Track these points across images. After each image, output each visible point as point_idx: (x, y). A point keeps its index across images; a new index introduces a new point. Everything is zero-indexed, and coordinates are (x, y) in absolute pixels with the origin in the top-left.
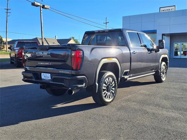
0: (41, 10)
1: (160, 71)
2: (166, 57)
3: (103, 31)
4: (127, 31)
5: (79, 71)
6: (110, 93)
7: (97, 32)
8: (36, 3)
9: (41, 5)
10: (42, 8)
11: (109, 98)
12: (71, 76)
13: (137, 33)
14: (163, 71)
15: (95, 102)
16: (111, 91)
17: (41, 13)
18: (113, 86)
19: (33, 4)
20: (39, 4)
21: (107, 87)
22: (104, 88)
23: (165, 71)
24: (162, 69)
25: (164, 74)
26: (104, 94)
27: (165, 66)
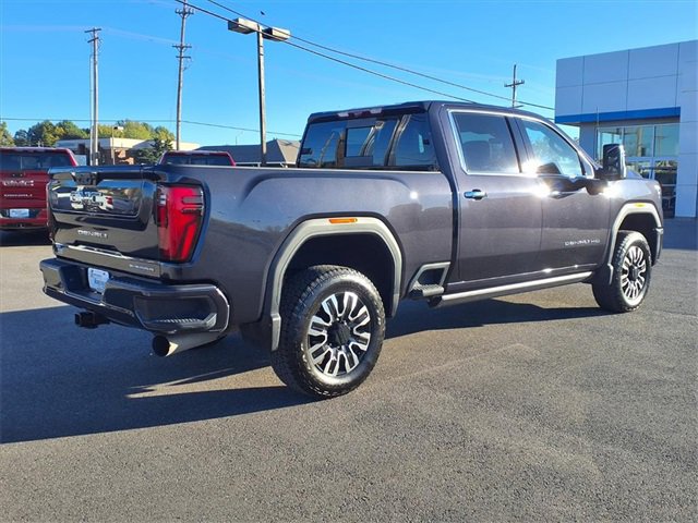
1: (616, 267)
2: (648, 211)
3: (364, 113)
4: (450, 111)
5: (187, 265)
6: (348, 351)
7: (346, 115)
8: (241, 21)
9: (262, 28)
10: (264, 37)
11: (342, 368)
12: (159, 282)
13: (506, 118)
14: (631, 268)
16: (353, 343)
17: (259, 55)
18: (364, 323)
19: (233, 26)
20: (252, 25)
21: (329, 330)
22: (316, 333)
23: (640, 269)
24: (626, 259)
25: (637, 281)
26: (316, 354)
27: (640, 250)
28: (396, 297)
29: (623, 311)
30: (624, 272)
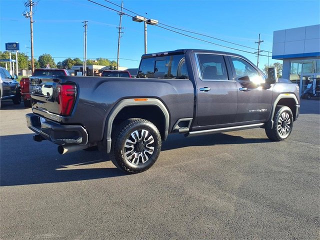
0: (145, 27)
1: (275, 121)
2: (291, 97)
4: (196, 53)
6: (143, 154)
8: (138, 17)
9: (146, 20)
10: (147, 23)
12: (60, 124)
13: (223, 56)
16: (146, 151)
17: (145, 31)
18: (151, 143)
19: (135, 19)
20: (142, 18)
21: (135, 145)
22: (128, 147)
23: (288, 122)
24: (280, 118)
25: (286, 128)
26: (128, 155)
27: (287, 114)
28: (167, 132)
29: (279, 141)
30: (279, 124)
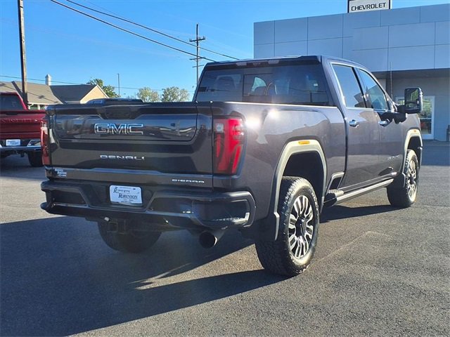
1: (406, 174)
3: (262, 63)
4: (332, 63)
5: (235, 177)
11: (302, 254)
12: (210, 191)
14: (411, 175)
15: (263, 268)
16: (306, 233)
17: (19, 7)
18: (311, 219)
21: (297, 224)
22: (292, 227)
23: (414, 176)
24: (409, 169)
25: (413, 185)
26: (292, 243)
27: (414, 162)
28: (323, 198)
29: (408, 206)
30: (409, 178)
